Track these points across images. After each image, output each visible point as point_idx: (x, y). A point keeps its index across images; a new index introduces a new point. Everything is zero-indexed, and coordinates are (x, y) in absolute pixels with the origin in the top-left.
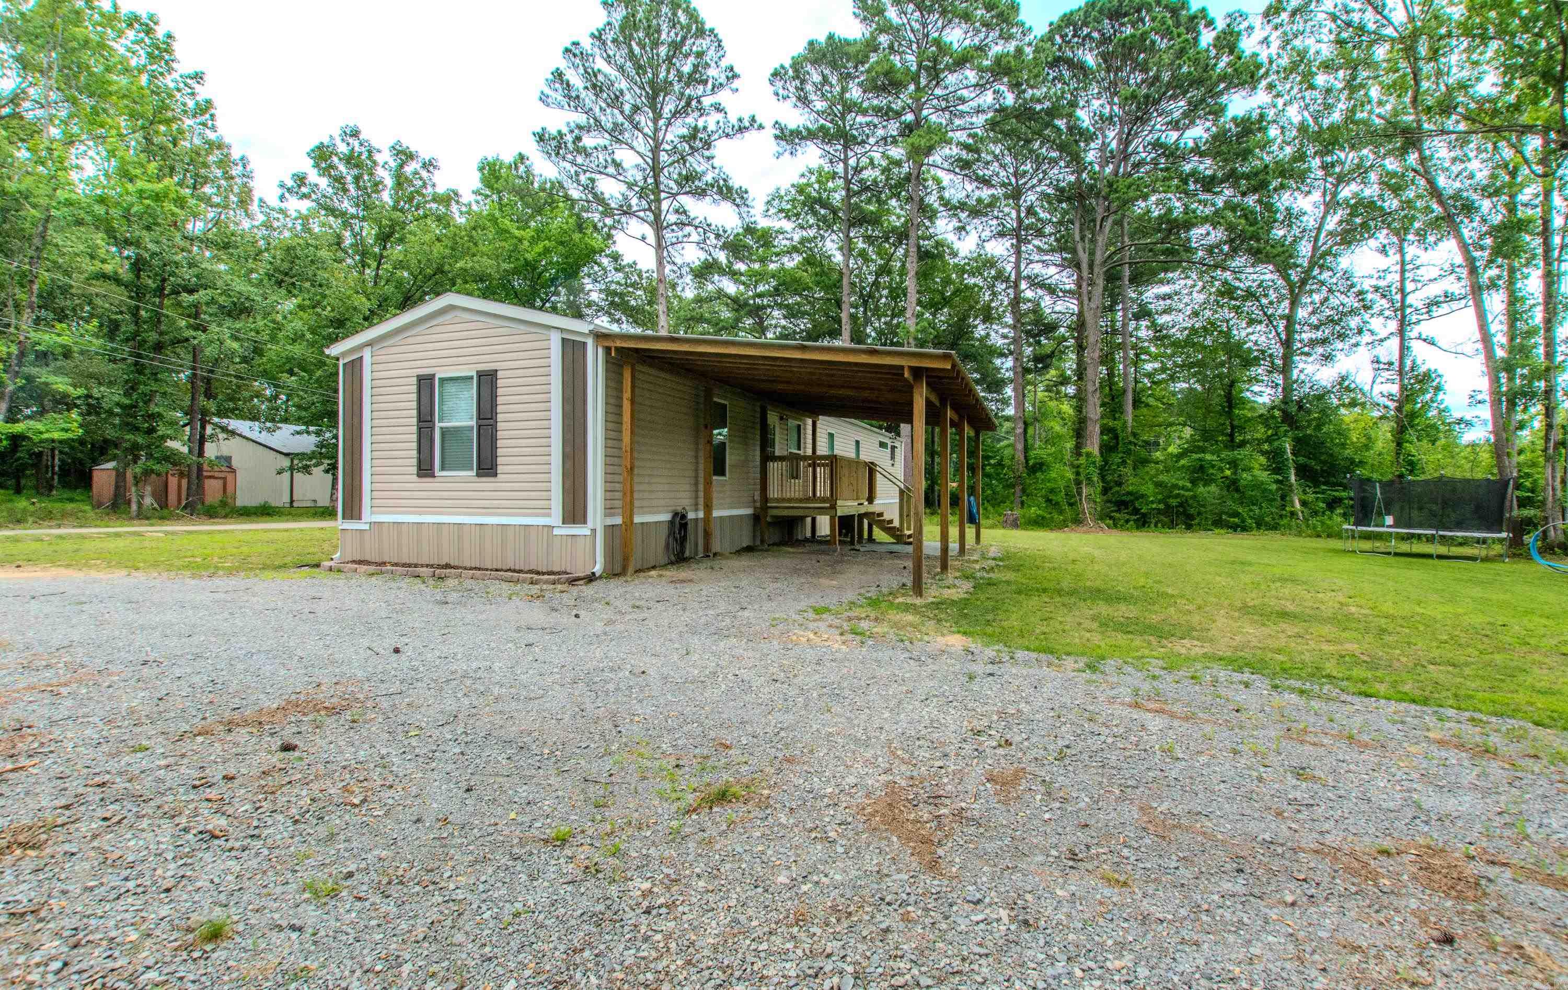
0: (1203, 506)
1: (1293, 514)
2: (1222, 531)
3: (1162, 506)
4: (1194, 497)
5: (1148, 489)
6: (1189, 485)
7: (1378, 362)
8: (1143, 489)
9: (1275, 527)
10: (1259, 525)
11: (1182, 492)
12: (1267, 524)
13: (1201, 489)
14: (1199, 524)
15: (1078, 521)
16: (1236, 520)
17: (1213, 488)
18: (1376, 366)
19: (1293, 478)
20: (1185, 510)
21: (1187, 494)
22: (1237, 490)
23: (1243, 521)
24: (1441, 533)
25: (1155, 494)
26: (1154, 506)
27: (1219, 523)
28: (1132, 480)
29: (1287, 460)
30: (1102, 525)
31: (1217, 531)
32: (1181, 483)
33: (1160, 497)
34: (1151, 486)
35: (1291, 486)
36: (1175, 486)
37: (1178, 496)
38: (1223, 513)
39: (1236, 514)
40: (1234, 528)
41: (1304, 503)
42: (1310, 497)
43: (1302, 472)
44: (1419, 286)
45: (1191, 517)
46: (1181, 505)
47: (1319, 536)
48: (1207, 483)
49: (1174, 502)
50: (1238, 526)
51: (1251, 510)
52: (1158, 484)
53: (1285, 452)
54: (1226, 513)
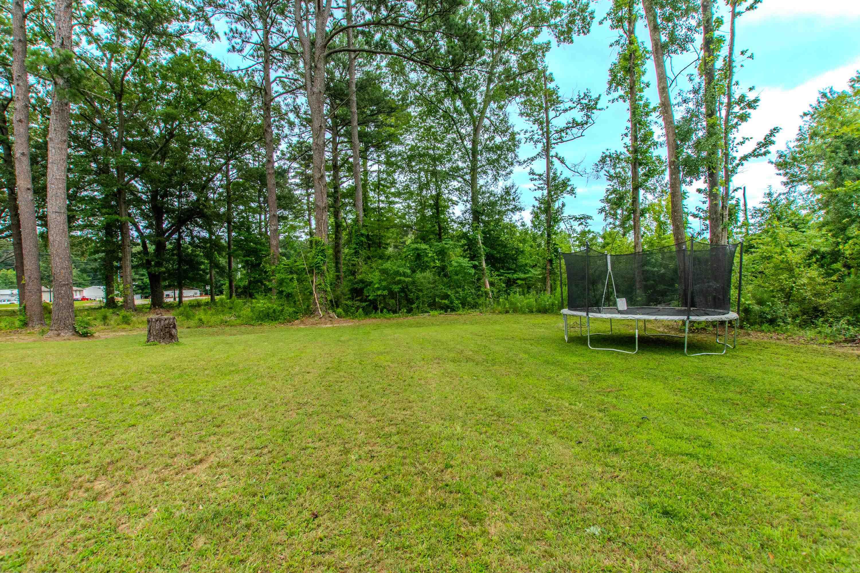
0: (421, 290)
1: (486, 293)
2: (436, 313)
3: (385, 293)
4: (413, 283)
5: (375, 277)
6: (409, 271)
7: (533, 174)
8: (369, 277)
9: (475, 306)
10: (463, 305)
11: (402, 278)
12: (469, 304)
13: (419, 275)
14: (418, 307)
15: (310, 312)
16: (446, 302)
17: (428, 274)
18: (531, 176)
19: (484, 264)
20: (406, 295)
21: (407, 279)
22: (445, 275)
23: (452, 303)
24: (692, 318)
25: (381, 280)
26: (379, 293)
27: (433, 305)
28: (364, 268)
29: (480, 248)
30: (332, 314)
31: (432, 313)
32: (401, 270)
33: (384, 283)
34: (377, 273)
35: (483, 270)
36: (397, 273)
37: (399, 282)
38: (435, 296)
39: (446, 296)
40: (445, 308)
41: (492, 284)
42: (496, 279)
43: (491, 259)
44: (558, 114)
45: (410, 302)
46: (402, 290)
47: (507, 312)
48: (423, 270)
49: (396, 288)
50: (448, 307)
51: (457, 292)
52: (384, 272)
53: (478, 242)
54: (439, 296)
